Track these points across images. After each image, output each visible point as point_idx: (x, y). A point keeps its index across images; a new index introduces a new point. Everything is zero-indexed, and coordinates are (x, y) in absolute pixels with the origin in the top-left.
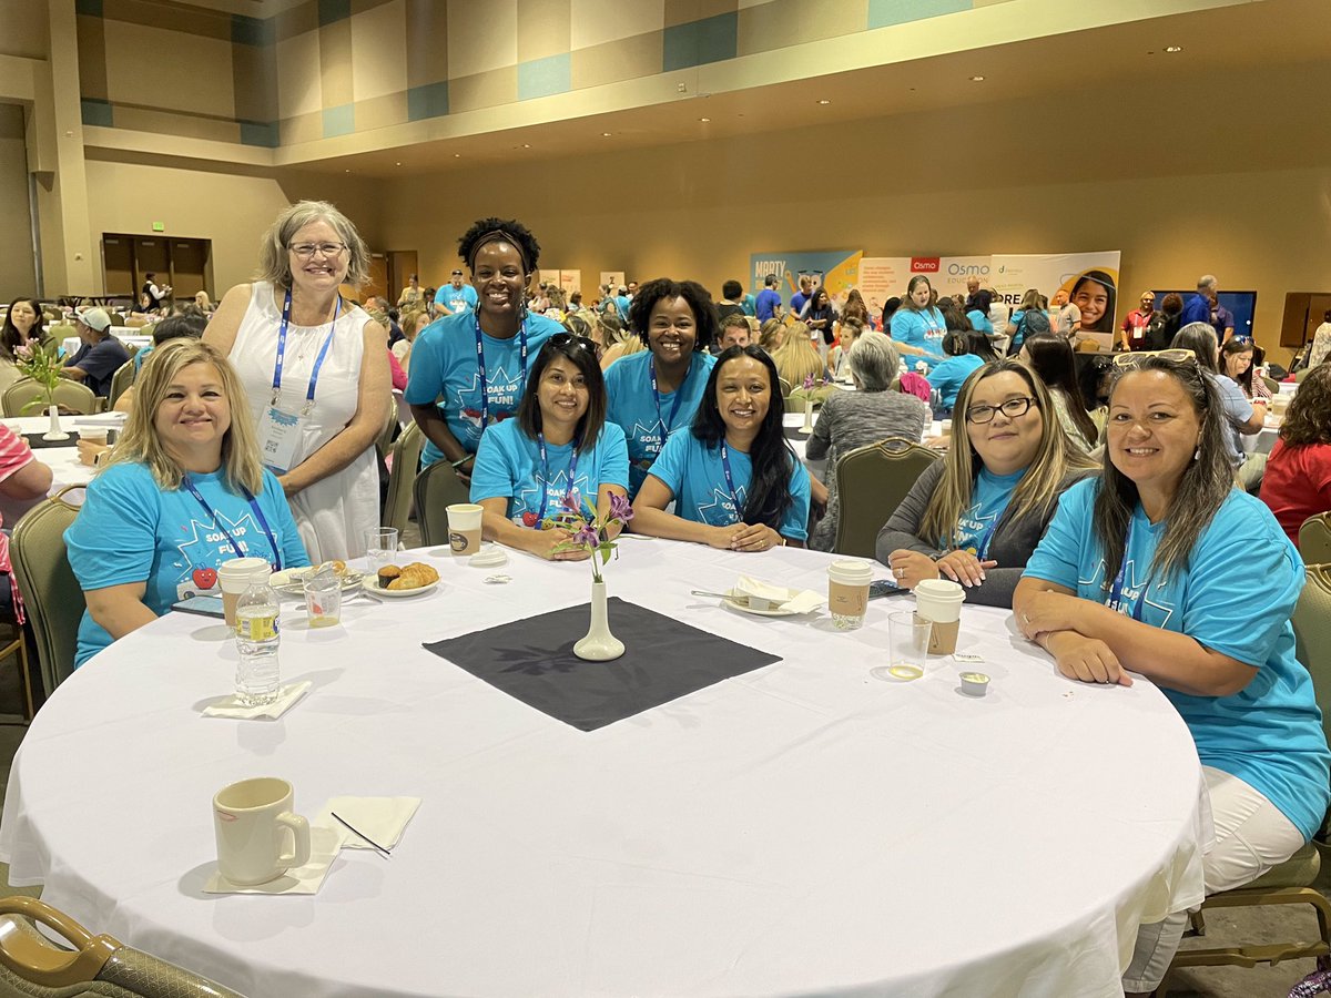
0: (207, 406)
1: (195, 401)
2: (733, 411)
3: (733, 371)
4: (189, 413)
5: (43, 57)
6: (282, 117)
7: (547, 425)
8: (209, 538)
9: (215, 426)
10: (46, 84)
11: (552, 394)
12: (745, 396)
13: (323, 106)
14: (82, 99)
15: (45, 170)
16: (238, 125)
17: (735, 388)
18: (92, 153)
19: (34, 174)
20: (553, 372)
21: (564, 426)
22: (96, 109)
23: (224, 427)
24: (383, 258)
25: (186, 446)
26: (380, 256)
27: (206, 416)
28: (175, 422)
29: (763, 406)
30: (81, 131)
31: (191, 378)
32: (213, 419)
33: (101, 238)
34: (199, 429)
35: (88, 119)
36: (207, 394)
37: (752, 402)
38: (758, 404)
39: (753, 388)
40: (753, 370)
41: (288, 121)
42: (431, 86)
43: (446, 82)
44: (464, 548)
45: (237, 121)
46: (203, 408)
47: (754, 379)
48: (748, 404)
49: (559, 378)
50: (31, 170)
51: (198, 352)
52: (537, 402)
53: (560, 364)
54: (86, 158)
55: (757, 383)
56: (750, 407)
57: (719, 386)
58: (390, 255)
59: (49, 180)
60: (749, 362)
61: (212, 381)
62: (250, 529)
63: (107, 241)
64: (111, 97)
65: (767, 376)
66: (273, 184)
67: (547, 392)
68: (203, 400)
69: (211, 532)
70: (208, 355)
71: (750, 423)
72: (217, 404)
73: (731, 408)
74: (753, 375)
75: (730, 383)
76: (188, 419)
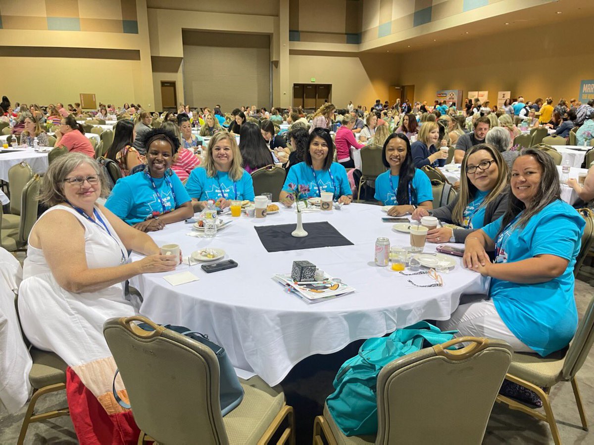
0: (226, 153)
1: (222, 151)
2: (391, 159)
3: (392, 143)
4: (220, 154)
5: (277, 15)
6: (363, 31)
7: (314, 162)
8: (216, 191)
9: (228, 159)
10: (277, 26)
11: (314, 150)
12: (396, 153)
13: (379, 23)
14: (290, 31)
15: (276, 60)
16: (346, 36)
17: (393, 150)
18: (292, 52)
19: (272, 62)
20: (314, 142)
21: (319, 161)
22: (295, 34)
23: (231, 159)
24: (400, 89)
25: (220, 165)
26: (398, 88)
27: (225, 156)
28: (217, 157)
29: (403, 157)
30: (288, 44)
31: (222, 144)
32: (227, 157)
33: (293, 85)
34: (223, 160)
35: (292, 38)
36: (226, 149)
37: (399, 155)
38: (401, 156)
39: (400, 150)
40: (400, 143)
41: (365, 32)
42: (424, 10)
43: (431, 8)
44: (328, 208)
45: (346, 34)
46: (224, 153)
47: (400, 147)
48: (397, 156)
49: (317, 144)
50: (271, 60)
51: (224, 136)
52: (309, 153)
53: (317, 139)
54: (290, 54)
55: (401, 148)
56: (398, 157)
57: (387, 149)
58: (403, 87)
59: (276, 64)
60: (399, 140)
61: (228, 145)
62: (231, 190)
63: (296, 87)
64: (300, 29)
65: (406, 145)
66: (358, 59)
67: (312, 149)
68: (224, 151)
69: (218, 189)
70: (228, 137)
71: (398, 163)
72: (229, 152)
73: (391, 157)
74: (400, 145)
75: (391, 148)
76: (220, 156)
